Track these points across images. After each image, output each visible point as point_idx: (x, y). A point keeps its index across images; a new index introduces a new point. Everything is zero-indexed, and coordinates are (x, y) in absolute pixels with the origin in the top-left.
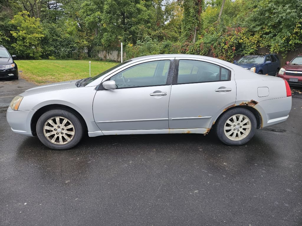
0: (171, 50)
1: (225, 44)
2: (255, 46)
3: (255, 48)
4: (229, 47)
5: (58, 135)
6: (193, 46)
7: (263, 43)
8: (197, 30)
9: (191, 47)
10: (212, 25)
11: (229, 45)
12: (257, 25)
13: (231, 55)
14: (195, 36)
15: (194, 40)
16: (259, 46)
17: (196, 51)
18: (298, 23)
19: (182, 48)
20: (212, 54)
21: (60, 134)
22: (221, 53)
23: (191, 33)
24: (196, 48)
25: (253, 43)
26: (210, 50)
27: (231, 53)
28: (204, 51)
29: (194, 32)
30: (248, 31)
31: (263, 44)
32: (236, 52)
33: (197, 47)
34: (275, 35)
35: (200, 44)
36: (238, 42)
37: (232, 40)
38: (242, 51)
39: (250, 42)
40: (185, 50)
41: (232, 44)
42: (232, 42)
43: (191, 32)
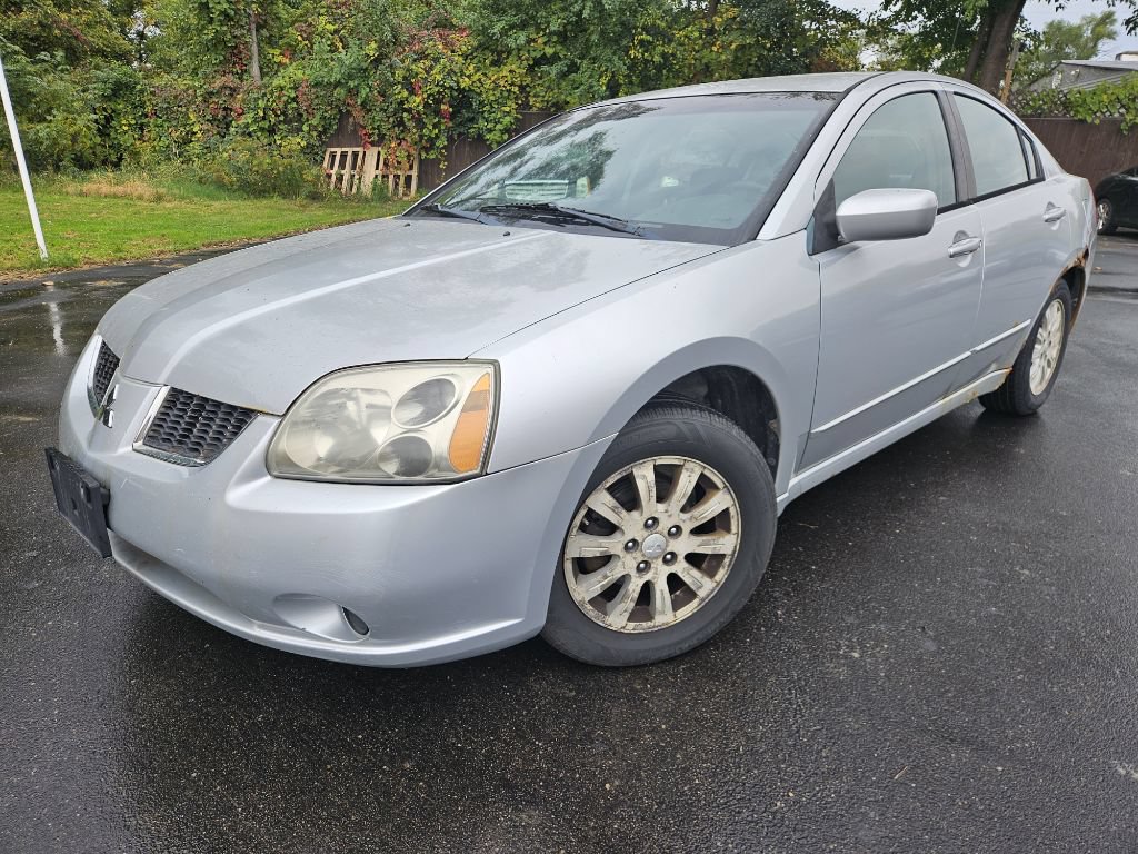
0: (148, 109)
1: (412, 92)
2: (514, 106)
3: (514, 113)
4: (426, 105)
5: (648, 577)
6: (265, 95)
7: (539, 96)
8: (259, 27)
9: (257, 99)
10: (322, 11)
11: (425, 95)
12: (512, 27)
13: (437, 137)
14: (255, 48)
15: (255, 70)
16: (526, 105)
17: (282, 118)
18: (639, 30)
19: (205, 101)
20: (355, 132)
21: (658, 564)
22: (396, 128)
23: (235, 37)
24: (281, 106)
25: (506, 94)
26: (344, 116)
27: (435, 126)
28: (318, 117)
29: (249, 30)
30: (480, 45)
31: (540, 99)
32: (451, 124)
33: (285, 99)
34: (573, 68)
35: (295, 88)
36: (458, 83)
37: (439, 77)
38: (472, 120)
39: (494, 90)
40: (225, 109)
41: (439, 92)
42: (437, 85)
43: (238, 33)
